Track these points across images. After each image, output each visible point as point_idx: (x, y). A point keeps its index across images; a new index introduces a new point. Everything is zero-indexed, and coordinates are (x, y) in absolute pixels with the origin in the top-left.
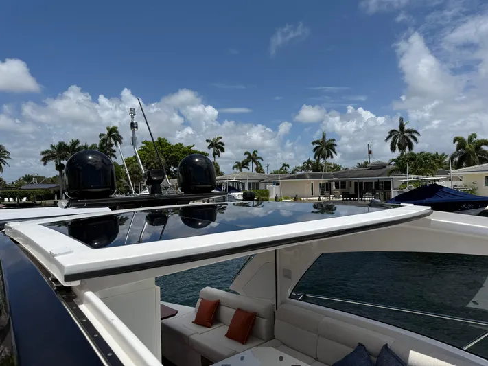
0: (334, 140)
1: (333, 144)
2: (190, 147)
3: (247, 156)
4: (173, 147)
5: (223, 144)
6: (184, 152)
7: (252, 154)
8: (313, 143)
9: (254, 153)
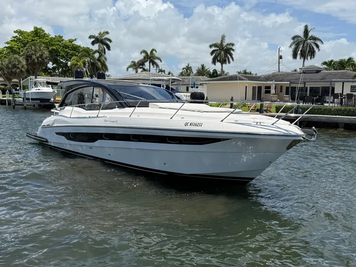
0: (233, 45)
1: (231, 49)
2: (71, 41)
3: (143, 54)
4: (52, 39)
5: (110, 41)
6: (66, 47)
7: (149, 53)
8: (211, 46)
9: (152, 52)
